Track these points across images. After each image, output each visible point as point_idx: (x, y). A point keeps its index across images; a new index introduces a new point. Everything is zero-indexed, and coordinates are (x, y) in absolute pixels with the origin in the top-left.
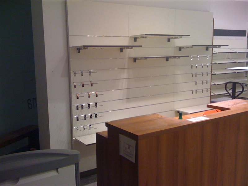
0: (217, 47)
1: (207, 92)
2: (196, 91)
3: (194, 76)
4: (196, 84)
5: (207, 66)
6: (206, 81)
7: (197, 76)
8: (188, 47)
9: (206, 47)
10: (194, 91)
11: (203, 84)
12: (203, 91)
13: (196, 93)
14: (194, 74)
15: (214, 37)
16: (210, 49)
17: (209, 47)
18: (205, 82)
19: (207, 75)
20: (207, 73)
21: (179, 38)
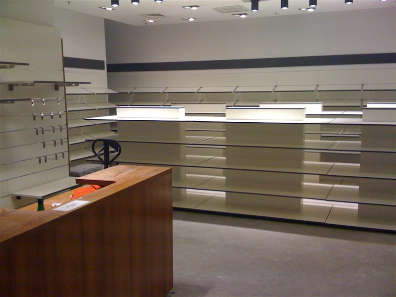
0: (74, 85)
1: (63, 157)
2: (46, 158)
3: (40, 133)
4: (44, 146)
5: (59, 116)
6: (60, 141)
7: (44, 132)
8: (26, 85)
9: (54, 84)
10: (42, 158)
11: (55, 145)
12: (56, 157)
13: (46, 161)
14: (40, 130)
15: (66, 69)
16: (61, 88)
17: (60, 84)
18: (58, 141)
19: (61, 130)
20: (61, 127)
21: (7, 68)
